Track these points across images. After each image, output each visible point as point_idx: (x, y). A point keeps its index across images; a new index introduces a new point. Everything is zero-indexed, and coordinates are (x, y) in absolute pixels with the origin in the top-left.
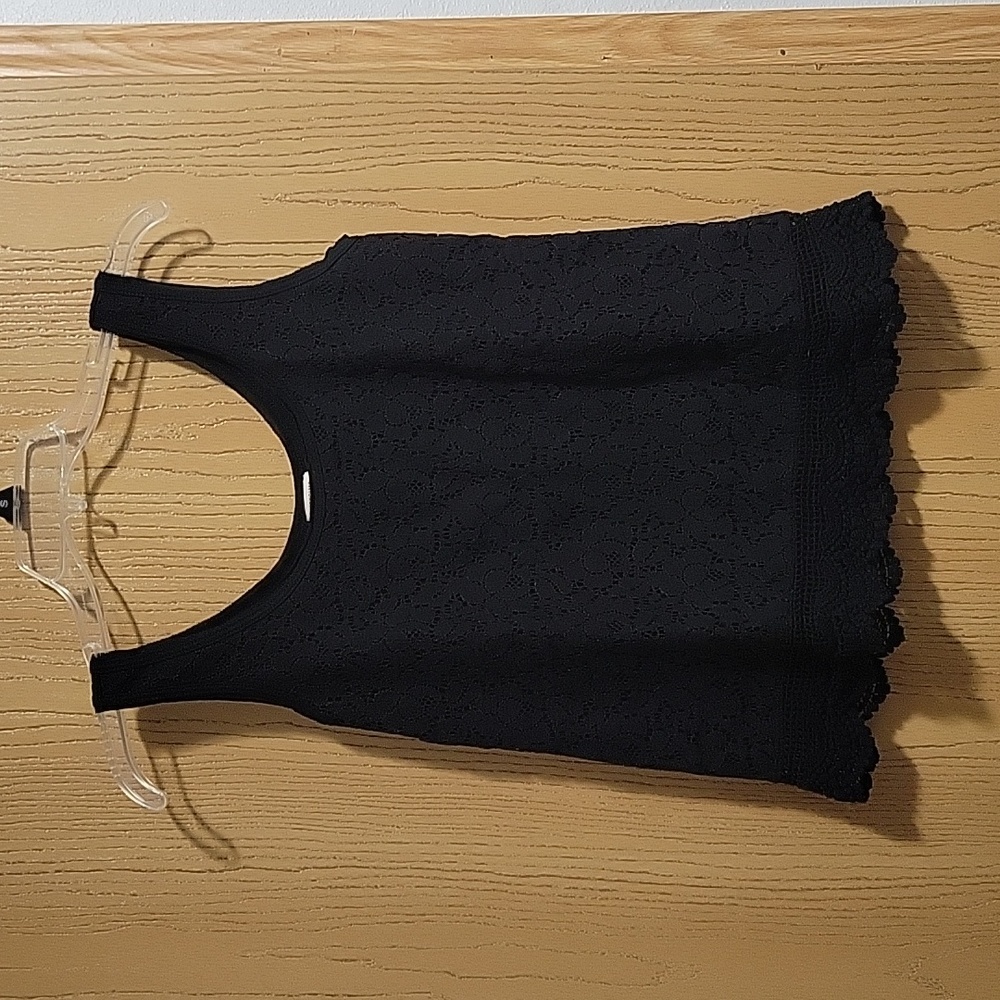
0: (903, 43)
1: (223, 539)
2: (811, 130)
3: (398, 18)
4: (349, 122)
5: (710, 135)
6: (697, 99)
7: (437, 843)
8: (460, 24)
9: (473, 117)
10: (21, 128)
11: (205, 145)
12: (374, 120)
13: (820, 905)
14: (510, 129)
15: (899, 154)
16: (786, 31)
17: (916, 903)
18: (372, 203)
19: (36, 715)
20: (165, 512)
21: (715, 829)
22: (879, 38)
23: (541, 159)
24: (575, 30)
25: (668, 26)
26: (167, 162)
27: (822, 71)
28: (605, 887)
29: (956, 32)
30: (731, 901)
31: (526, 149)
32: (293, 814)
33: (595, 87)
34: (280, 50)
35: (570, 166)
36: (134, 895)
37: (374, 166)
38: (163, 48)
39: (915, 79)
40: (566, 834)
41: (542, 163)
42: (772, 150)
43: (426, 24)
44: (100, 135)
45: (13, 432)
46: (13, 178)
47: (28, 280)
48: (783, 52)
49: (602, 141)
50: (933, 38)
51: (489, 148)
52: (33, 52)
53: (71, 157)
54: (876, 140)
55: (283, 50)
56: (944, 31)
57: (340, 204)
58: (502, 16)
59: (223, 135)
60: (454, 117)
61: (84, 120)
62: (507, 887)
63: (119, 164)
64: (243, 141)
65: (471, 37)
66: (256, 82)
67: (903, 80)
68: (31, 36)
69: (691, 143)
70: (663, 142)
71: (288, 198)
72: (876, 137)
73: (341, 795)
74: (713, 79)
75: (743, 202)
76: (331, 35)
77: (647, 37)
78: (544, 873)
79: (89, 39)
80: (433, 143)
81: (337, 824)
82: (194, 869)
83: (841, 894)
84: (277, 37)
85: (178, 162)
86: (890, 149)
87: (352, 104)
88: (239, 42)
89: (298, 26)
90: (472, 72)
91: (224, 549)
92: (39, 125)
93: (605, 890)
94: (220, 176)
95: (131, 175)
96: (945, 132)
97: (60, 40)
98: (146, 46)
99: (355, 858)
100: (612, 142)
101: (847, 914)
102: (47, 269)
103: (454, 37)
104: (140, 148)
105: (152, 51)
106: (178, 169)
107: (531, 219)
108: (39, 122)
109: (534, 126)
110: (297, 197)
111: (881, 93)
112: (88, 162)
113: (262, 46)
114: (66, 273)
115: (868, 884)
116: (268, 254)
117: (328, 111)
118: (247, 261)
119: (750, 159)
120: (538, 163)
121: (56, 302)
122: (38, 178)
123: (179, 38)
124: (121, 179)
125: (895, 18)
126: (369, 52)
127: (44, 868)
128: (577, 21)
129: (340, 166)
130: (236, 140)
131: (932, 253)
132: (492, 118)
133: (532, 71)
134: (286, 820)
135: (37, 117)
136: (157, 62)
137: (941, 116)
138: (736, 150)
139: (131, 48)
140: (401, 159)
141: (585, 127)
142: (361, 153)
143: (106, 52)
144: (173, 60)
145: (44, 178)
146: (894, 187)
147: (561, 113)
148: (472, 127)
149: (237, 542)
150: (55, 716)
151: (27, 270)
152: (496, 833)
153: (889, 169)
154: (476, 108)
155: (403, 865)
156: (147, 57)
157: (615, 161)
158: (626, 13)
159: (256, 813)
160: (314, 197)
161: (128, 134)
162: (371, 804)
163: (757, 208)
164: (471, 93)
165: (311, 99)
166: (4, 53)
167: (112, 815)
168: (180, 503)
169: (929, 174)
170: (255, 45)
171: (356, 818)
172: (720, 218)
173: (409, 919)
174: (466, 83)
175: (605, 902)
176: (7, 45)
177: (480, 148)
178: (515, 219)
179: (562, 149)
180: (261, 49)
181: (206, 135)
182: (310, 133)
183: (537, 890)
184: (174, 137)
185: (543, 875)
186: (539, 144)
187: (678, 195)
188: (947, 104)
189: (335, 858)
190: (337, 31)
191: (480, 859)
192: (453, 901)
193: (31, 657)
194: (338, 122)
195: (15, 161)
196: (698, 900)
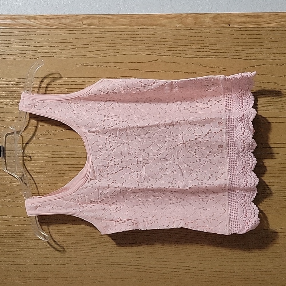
0: (264, 23)
1: (63, 165)
2: (238, 47)
3: (117, 14)
4: (102, 42)
5: (208, 48)
6: (204, 37)
7: (125, 257)
8: (135, 16)
9: (139, 42)
10: (6, 43)
11: (60, 49)
12: (110, 42)
13: (240, 277)
14: (150, 45)
15: (263, 54)
16: (230, 19)
17: (269, 276)
18: (109, 66)
19: (6, 217)
20: (46, 157)
21: (209, 253)
22: (257, 21)
23: (159, 54)
24: (168, 18)
25: (196, 17)
26: (49, 54)
27: (241, 30)
28: (175, 271)
29: (280, 20)
30: (213, 275)
31: (154, 51)
32: (82, 248)
33: (175, 33)
34: (82, 23)
35: (167, 56)
36: (34, 272)
37: (110, 56)
38: (48, 22)
39: (268, 32)
41: (159, 55)
42: (226, 52)
43: (125, 16)
44: (29, 46)
46: (3, 58)
47: (7, 88)
48: (229, 25)
49: (177, 49)
50: (273, 21)
51: (144, 51)
52: (10, 22)
53: (21, 52)
54: (257, 50)
56: (276, 19)
57: (99, 66)
58: (147, 13)
60: (133, 42)
61: (25, 41)
62: (146, 270)
63: (35, 54)
64: (71, 48)
65: (138, 19)
66: (75, 31)
67: (265, 32)
68: (10, 17)
69: (203, 50)
70: (195, 50)
71: (84, 65)
72: (257, 49)
73: (97, 242)
74: (209, 31)
75: (218, 67)
76: (97, 18)
77: (190, 20)
79: (27, 19)
80: (127, 49)
81: (96, 251)
82: (52, 264)
83: (247, 274)
84: (82, 19)
85: (52, 54)
86: (261, 52)
87: (104, 37)
88: (70, 20)
89: (88, 16)
90: (139, 29)
91: (63, 168)
92: (12, 42)
94: (64, 58)
95: (38, 57)
96: (277, 48)
97: (18, 19)
98: (43, 21)
99: (101, 261)
100: (180, 49)
101: (248, 280)
102: (13, 84)
103: (133, 19)
104: (41, 49)
105: (45, 22)
106: (52, 56)
107: (156, 72)
108: (11, 42)
109: (157, 44)
110: (87, 64)
111: (258, 36)
112: (25, 54)
114: (18, 86)
115: (254, 270)
116: (78, 81)
117: (97, 39)
118: (72, 83)
119: (220, 55)
120: (158, 55)
121: (15, 94)
122: (11, 58)
123: (53, 19)
124: (35, 58)
125: (262, 16)
126: (108, 24)
127: (7, 263)
128: (169, 15)
129: (100, 55)
130: (69, 48)
131: (273, 83)
132: (144, 42)
133: (156, 28)
134: (80, 250)
135: (11, 40)
137: (276, 43)
138: (216, 52)
139: (39, 21)
140: (117, 54)
141: (172, 45)
142: (106, 52)
143: (32, 22)
144: (52, 25)
145: (13, 58)
146: (262, 64)
147: (165, 41)
148: (138, 44)
149: (67, 166)
150: (12, 217)
151: (7, 85)
152: (143, 254)
153: (261, 58)
154: (140, 39)
155: (115, 263)
156: (44, 24)
157: (180, 55)
158: (183, 13)
159: (71, 248)
160: (92, 64)
161: (38, 46)
163: (222, 69)
164: (138, 35)
165: (91, 36)
166: (2, 22)
167: (28, 248)
168: (51, 154)
169: (272, 60)
170: (75, 21)
171: (101, 249)
172: (211, 72)
173: (117, 280)
174: (137, 32)
175: (175, 275)
176: (3, 20)
177: (141, 51)
178: (151, 72)
179: (165, 51)
180: (77, 22)
181: (60, 46)
182: (91, 46)
183: (155, 271)
184: (51, 46)
185: (157, 267)
186: (158, 50)
187: (199, 65)
188: (277, 40)
189: (95, 261)
190: (99, 17)
191: (138, 262)
192: (130, 274)
193: (5, 200)
194: (99, 43)
195: (4, 53)
196: (203, 275)
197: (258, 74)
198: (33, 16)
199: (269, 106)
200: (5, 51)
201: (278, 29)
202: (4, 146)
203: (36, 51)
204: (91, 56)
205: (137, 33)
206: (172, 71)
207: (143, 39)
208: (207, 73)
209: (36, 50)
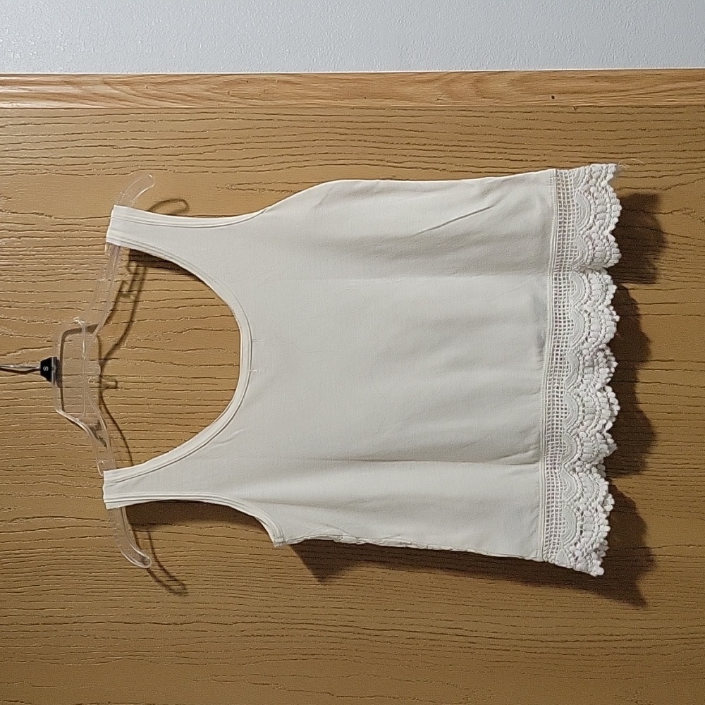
0: (631, 92)
1: (187, 406)
3: (306, 72)
4: (274, 139)
5: (506, 151)
6: (497, 127)
7: (324, 607)
8: (345, 77)
9: (353, 137)
10: (63, 141)
11: (181, 153)
12: (290, 138)
13: (574, 652)
14: (377, 145)
16: (555, 84)
17: (636, 651)
18: (287, 191)
19: (63, 520)
20: (150, 388)
21: (505, 600)
22: (614, 89)
23: (396, 164)
24: (419, 82)
25: (479, 79)
26: (156, 163)
27: (579, 110)
28: (433, 638)
29: (664, 86)
30: (516, 648)
31: (386, 158)
32: (229, 587)
33: (432, 119)
34: (229, 92)
35: (416, 169)
36: (125, 639)
37: (289, 168)
38: (154, 90)
39: (638, 117)
40: (408, 602)
41: (397, 167)
42: (546, 160)
43: (324, 76)
44: (114, 146)
46: (57, 172)
47: (65, 238)
48: (553, 97)
49: (436, 153)
50: (649, 90)
51: (363, 157)
52: (70, 91)
53: (95, 160)
54: (613, 156)
55: (231, 92)
56: (656, 85)
57: (266, 191)
58: (372, 72)
59: (193, 147)
60: (341, 137)
61: (104, 136)
62: (367, 637)
63: (126, 164)
64: (205, 151)
65: (352, 85)
66: (214, 113)
67: (629, 117)
68: (69, 81)
69: (493, 156)
70: (476, 155)
71: (233, 188)
72: (613, 153)
73: (261, 575)
74: (508, 115)
76: (262, 83)
77: (466, 87)
78: (393, 628)
79: (106, 83)
80: (327, 153)
81: (259, 594)
82: (164, 623)
83: (588, 645)
84: (227, 83)
85: (163, 163)
87: (276, 128)
88: (203, 87)
89: (241, 76)
90: (353, 109)
91: (188, 413)
92: (75, 139)
93: (433, 640)
94: (190, 172)
95: (133, 171)
96: (657, 150)
97: (87, 84)
98: (143, 88)
99: (269, 616)
100: (442, 154)
101: (590, 658)
102: (78, 230)
103: (342, 85)
104: (138, 154)
105: (147, 91)
108: (74, 137)
109: (392, 143)
110: (239, 187)
111: (614, 126)
112: (105, 163)
113: (217, 89)
114: (89, 234)
115: (605, 638)
117: (260, 132)
119: (530, 167)
121: (83, 252)
122: (73, 172)
123: (165, 83)
124: (126, 174)
125: (626, 77)
126: (286, 94)
127: (66, 620)
128: (420, 76)
129: (268, 167)
130: (200, 150)
132: (365, 138)
133: (391, 108)
134: (225, 591)
136: (150, 98)
137: (654, 141)
138: (522, 160)
139: (134, 90)
140: (306, 163)
141: (426, 144)
142: (282, 159)
143: (117, 92)
145: (77, 172)
146: (623, 186)
147: (410, 136)
148: (352, 143)
149: (196, 409)
150: (76, 520)
151: (65, 231)
152: (362, 602)
154: (354, 132)
155: (301, 621)
156: (144, 95)
157: (443, 166)
158: (452, 71)
159: (205, 586)
160: (250, 187)
161: (131, 146)
162: (280, 581)
164: (352, 122)
165: (249, 124)
166: (52, 91)
167: (111, 587)
168: (160, 382)
169: (646, 177)
170: (214, 88)
171: (271, 589)
173: (304, 657)
174: (349, 116)
175: (432, 648)
177: (357, 157)
179: (410, 158)
180: (217, 91)
181: (181, 147)
182: (248, 146)
183: (388, 639)
184: (160, 147)
185: (392, 630)
186: (395, 155)
188: (657, 133)
189: (256, 616)
190: (266, 80)
191: (351, 619)
192: (333, 646)
193: (61, 482)
194: (266, 139)
195: (60, 162)
196: (494, 647)
198: (118, 78)
200: (61, 158)
201: (657, 110)
202: (59, 359)
203: (128, 159)
204: (248, 169)
205: (348, 119)
207: (362, 132)
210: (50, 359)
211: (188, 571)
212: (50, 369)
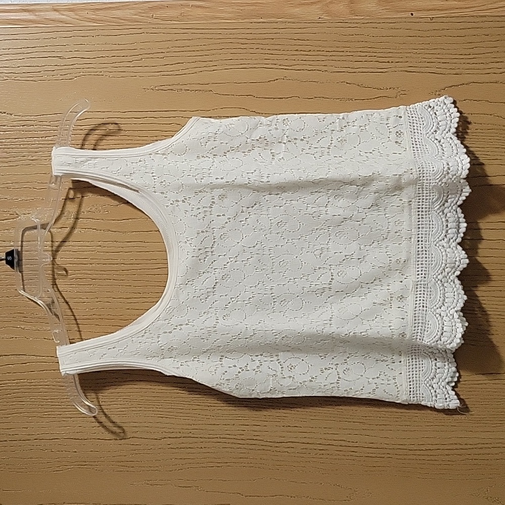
0: (474, 9)
1: (122, 265)
2: (428, 52)
4: (188, 49)
5: (375, 54)
6: (368, 36)
7: (234, 425)
8: (245, 1)
10: (20, 53)
11: (114, 61)
12: (201, 48)
13: (436, 458)
14: (271, 52)
15: (473, 63)
16: (413, 4)
17: (487, 457)
18: (200, 91)
19: (25, 357)
20: (92, 251)
21: (380, 417)
22: (462, 6)
23: (287, 67)
24: (304, 4)
25: (353, 1)
26: (95, 70)
27: (433, 21)
28: (321, 448)
30: (389, 456)
31: (279, 62)
32: (158, 409)
33: (315, 30)
34: (152, 16)
35: (302, 71)
36: (75, 452)
37: (201, 72)
38: (93, 15)
39: (481, 25)
40: (302, 420)
41: (288, 69)
42: (407, 62)
44: (60, 57)
45: (15, 210)
46: (16, 79)
47: (23, 131)
48: (412, 14)
49: (319, 58)
50: (490, 6)
51: (261, 62)
52: (25, 17)
53: (46, 68)
54: (462, 57)
55: (154, 15)
57: (183, 91)
59: (124, 56)
60: (242, 46)
61: (53, 49)
62: (269, 448)
63: (70, 71)
64: (133, 59)
65: (252, 8)
66: (140, 29)
67: (475, 25)
68: (25, 9)
69: (365, 59)
70: (351, 58)
71: (157, 88)
72: (461, 55)
73: (183, 399)
74: (376, 25)
75: (392, 89)
76: (179, 7)
77: (342, 7)
78: (290, 441)
79: (56, 10)
80: (231, 59)
81: (181, 415)
82: (106, 439)
83: (447, 452)
84: (151, 8)
85: (100, 70)
86: (469, 61)
87: (190, 40)
88: (132, 11)
89: (162, 3)
90: (252, 23)
91: (123, 270)
92: (29, 52)
93: (322, 450)
94: (122, 77)
95: (76, 77)
96: (498, 52)
97: (40, 11)
98: (84, 14)
99: (190, 432)
101: (449, 463)
102: (33, 125)
103: (242, 8)
104: (81, 63)
105: (88, 16)
106: (101, 74)
107: (282, 98)
108: (29, 50)
109: (284, 50)
110: (161, 88)
111: (463, 32)
112: (54, 71)
114: (42, 128)
115: (461, 447)
116: (146, 117)
117: (178, 43)
118: (135, 121)
119: (396, 67)
120: (286, 69)
121: (37, 142)
122: (28, 79)
123: (101, 9)
124: (71, 79)
126: (199, 16)
127: (28, 437)
129: (184, 72)
130: (130, 59)
131: (491, 115)
132: (262, 46)
133: (282, 22)
134: (155, 413)
135: (28, 48)
136: (90, 22)
137: (495, 44)
139: (76, 15)
140: (215, 68)
141: (310, 51)
142: (193, 65)
143: (63, 17)
144: (99, 21)
145: (32, 79)
146: (470, 81)
147: (297, 44)
148: (251, 51)
149: (130, 267)
150: (35, 357)
151: (23, 126)
152: (265, 420)
153: (468, 71)
154: (253, 41)
155: (216, 436)
156: (85, 19)
157: (325, 68)
159: (139, 409)
160: (170, 88)
161: (74, 56)
162: (199, 404)
163: (399, 92)
164: (251, 33)
165: (169, 37)
166: (12, 18)
167: (64, 410)
168: (100, 246)
169: (489, 74)
170: (141, 13)
171: (191, 411)
172: (380, 97)
173: (219, 465)
174: (248, 29)
175: (322, 456)
176: (14, 14)
177: (256, 62)
178: (274, 98)
179: (298, 62)
180: (143, 15)
181: (115, 56)
182: (168, 55)
183: (286, 450)
184: (98, 57)
185: (289, 442)
186: (286, 59)
187: (358, 85)
188: (498, 38)
189: (180, 432)
190: (182, 5)
191: (256, 433)
192: (242, 455)
193: (23, 327)
194: (182, 49)
195: (17, 70)
196: (371, 455)
197: (465, 100)
198: (66, 6)
199: (484, 156)
200: (19, 67)
201: (498, 19)
203: (72, 67)
204: (168, 73)
205: (248, 31)
206: (312, 97)
207: (259, 41)
208: (374, 99)
209: (72, 65)
210: (13, 251)
211: (125, 397)
212: (13, 259)
